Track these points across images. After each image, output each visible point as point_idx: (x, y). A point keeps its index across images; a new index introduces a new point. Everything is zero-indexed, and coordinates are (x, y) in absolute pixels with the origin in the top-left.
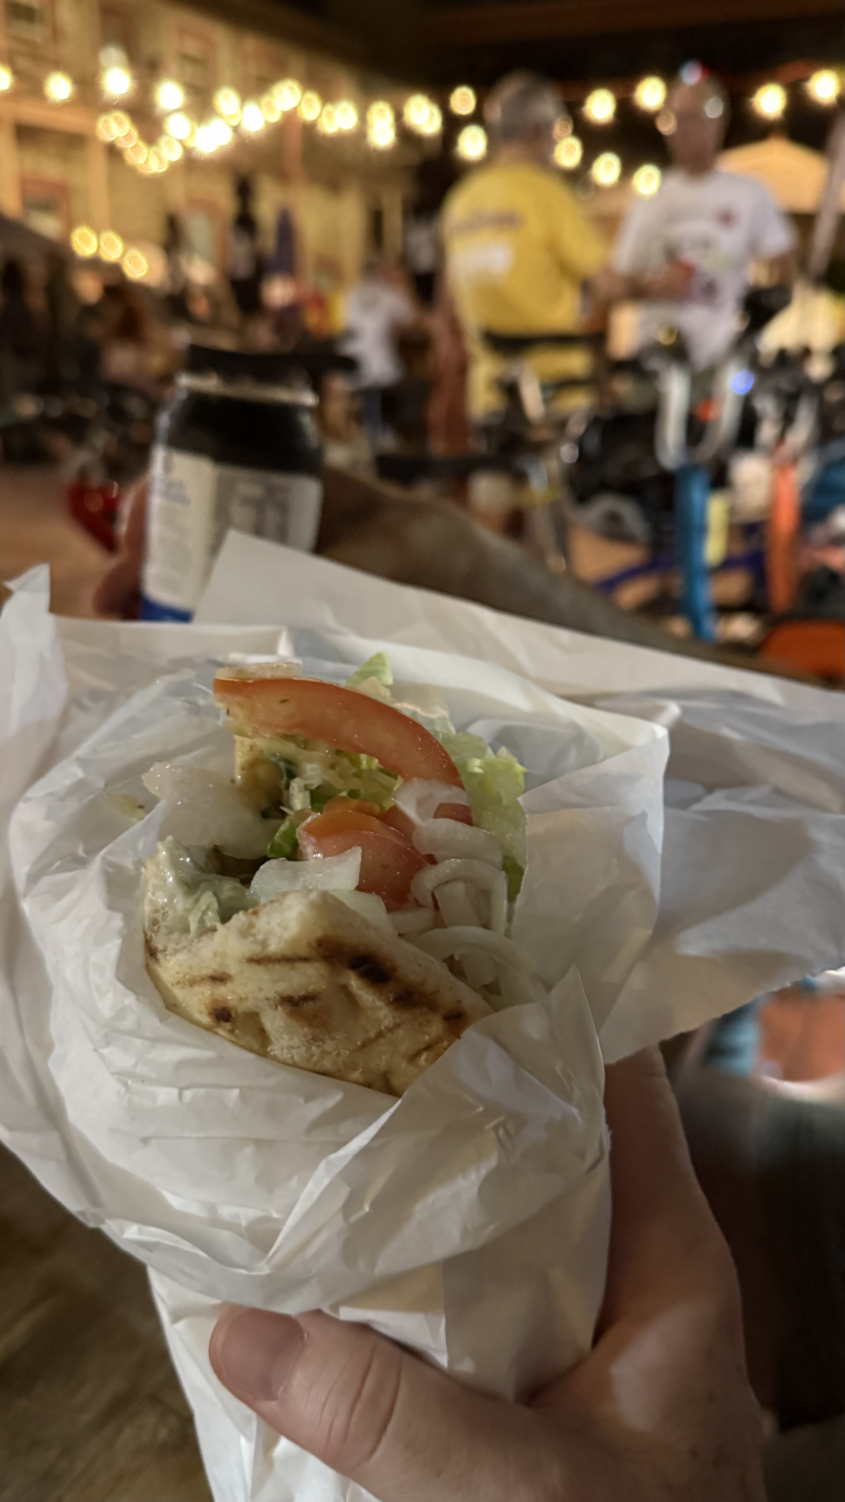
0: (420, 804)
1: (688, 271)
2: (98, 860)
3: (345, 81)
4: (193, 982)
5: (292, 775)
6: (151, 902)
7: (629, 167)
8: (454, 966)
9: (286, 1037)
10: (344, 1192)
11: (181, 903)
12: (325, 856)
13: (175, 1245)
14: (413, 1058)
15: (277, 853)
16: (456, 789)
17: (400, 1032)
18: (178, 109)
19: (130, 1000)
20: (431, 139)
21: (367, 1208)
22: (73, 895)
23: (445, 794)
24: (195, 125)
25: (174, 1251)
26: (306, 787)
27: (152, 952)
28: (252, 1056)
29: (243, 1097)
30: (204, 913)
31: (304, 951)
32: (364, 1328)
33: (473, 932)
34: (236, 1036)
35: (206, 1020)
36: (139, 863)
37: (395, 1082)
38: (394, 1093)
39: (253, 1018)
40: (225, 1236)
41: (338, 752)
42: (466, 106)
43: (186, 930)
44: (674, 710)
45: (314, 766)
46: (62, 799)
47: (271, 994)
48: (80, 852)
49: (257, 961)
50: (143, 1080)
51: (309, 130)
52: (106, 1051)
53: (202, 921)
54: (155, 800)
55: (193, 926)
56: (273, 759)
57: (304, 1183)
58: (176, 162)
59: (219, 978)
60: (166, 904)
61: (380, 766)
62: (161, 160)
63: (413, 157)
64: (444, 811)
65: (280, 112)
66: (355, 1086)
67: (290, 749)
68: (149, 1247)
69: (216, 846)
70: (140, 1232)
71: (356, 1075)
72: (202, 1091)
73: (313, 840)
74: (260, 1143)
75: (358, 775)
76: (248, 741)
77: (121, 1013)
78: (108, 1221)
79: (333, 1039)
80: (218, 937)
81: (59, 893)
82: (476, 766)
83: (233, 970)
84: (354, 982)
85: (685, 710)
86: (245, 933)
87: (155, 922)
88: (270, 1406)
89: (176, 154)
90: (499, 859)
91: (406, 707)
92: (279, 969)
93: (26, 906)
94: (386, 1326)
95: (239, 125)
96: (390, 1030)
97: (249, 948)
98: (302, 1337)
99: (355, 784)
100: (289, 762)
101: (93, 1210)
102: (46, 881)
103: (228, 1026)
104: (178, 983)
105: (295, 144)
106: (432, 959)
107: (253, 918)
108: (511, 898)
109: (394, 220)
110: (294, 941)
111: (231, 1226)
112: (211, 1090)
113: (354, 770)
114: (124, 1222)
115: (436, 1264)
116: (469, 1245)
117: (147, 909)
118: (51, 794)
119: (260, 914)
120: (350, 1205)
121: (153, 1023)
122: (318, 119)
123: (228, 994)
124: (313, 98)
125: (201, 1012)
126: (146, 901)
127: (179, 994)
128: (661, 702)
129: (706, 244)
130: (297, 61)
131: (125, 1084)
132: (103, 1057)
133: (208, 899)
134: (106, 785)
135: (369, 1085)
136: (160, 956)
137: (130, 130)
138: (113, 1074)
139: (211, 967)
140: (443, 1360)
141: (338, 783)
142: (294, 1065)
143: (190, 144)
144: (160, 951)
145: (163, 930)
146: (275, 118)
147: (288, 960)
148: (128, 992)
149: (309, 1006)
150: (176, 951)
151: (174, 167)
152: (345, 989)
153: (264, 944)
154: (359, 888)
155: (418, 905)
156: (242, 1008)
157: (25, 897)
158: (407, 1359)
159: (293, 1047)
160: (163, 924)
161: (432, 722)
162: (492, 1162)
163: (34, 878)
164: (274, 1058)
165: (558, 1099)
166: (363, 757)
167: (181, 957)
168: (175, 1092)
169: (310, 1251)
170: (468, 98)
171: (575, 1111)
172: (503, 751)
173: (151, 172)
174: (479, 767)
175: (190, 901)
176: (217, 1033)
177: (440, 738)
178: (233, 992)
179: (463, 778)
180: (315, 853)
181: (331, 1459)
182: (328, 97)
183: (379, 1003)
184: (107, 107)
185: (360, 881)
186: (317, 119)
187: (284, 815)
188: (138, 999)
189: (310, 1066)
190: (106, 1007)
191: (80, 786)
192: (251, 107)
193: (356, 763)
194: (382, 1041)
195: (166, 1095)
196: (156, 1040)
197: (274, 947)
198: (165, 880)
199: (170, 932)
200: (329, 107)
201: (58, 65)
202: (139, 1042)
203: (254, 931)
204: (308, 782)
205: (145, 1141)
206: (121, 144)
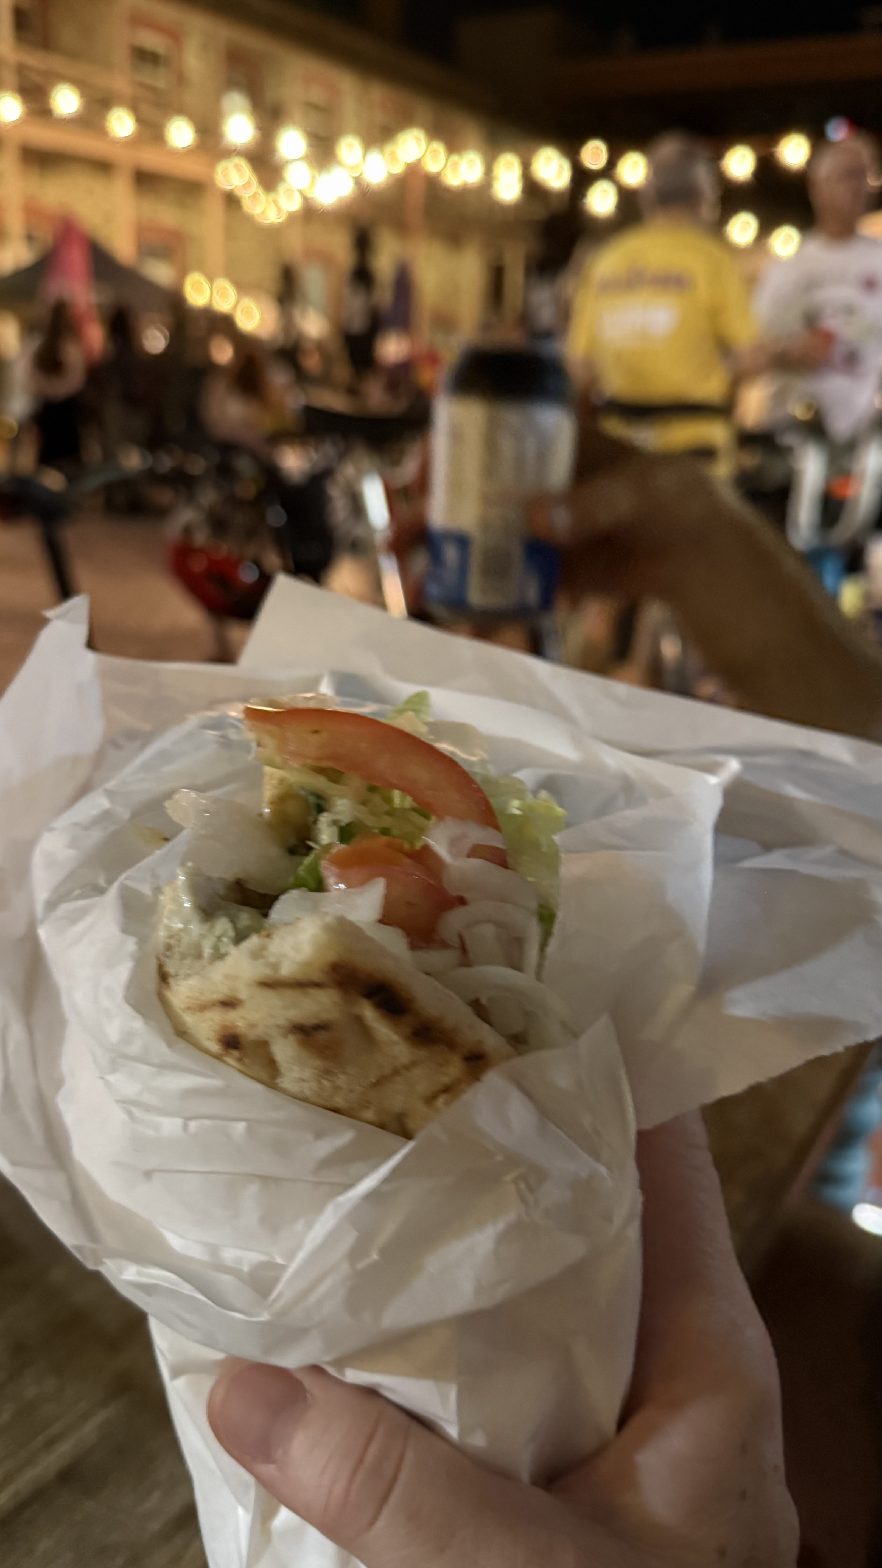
0: (453, 843)
1: (828, 338)
2: (116, 885)
3: (472, 131)
4: (203, 1008)
5: (320, 809)
6: (168, 928)
7: (766, 228)
8: (479, 1009)
9: (297, 1068)
10: (350, 1237)
11: (196, 928)
12: (348, 886)
13: (173, 1287)
14: (430, 1099)
15: (299, 884)
16: (492, 831)
17: (417, 1072)
18: (300, 158)
19: (138, 1024)
20: (560, 195)
21: (375, 1256)
22: (89, 920)
23: (479, 835)
24: (316, 173)
25: (173, 1294)
26: (335, 822)
27: (164, 977)
28: (259, 1087)
29: (250, 1131)
30: (219, 938)
31: (317, 976)
32: (371, 1392)
33: (500, 973)
34: (244, 1064)
35: (215, 1047)
36: (158, 890)
37: (411, 1125)
38: (407, 1135)
39: (263, 1045)
40: (226, 1281)
41: (372, 789)
42: (596, 161)
43: (199, 956)
44: (734, 765)
45: (345, 801)
46: (86, 828)
47: (282, 1022)
48: (102, 882)
49: (270, 984)
50: (148, 1108)
51: (433, 184)
52: (111, 1078)
53: (216, 948)
54: (179, 829)
55: (207, 951)
56: (303, 793)
57: (310, 1226)
58: (293, 212)
59: (229, 1004)
60: (181, 930)
61: (415, 805)
62: (279, 210)
63: (539, 213)
64: (476, 852)
65: (404, 163)
66: (367, 1125)
67: (320, 783)
68: (148, 1289)
69: (239, 879)
70: (139, 1274)
71: (369, 1114)
72: (207, 1122)
73: (335, 869)
74: (265, 1180)
75: (391, 813)
76: (279, 773)
77: (128, 1037)
78: (107, 1261)
79: (345, 1073)
80: (229, 961)
81: (74, 918)
82: (515, 807)
83: (243, 993)
84: (369, 1013)
85: (746, 767)
86: (257, 955)
87: (169, 948)
88: (269, 1470)
89: (294, 205)
90: (534, 905)
91: (444, 747)
92: (290, 995)
93: (43, 933)
94: (393, 1391)
95: (361, 175)
96: (407, 1068)
97: (260, 970)
98: (305, 1398)
99: (387, 822)
100: (319, 796)
101: (90, 1245)
102: (65, 908)
103: (236, 1053)
104: (189, 1008)
105: (417, 195)
106: (453, 995)
107: (267, 940)
108: (543, 945)
109: (515, 276)
110: (307, 964)
111: (234, 1272)
112: (218, 1122)
113: (387, 808)
114: (124, 1263)
115: (446, 1323)
116: (485, 1303)
117: (162, 934)
118: (76, 824)
119: (274, 936)
120: (356, 1252)
121: (160, 1049)
122: (443, 171)
123: (238, 1020)
124: (439, 147)
125: (208, 1039)
126: (161, 927)
127: (189, 1020)
128: (720, 758)
129: (849, 310)
130: (423, 108)
131: (130, 1114)
132: (108, 1084)
133: (223, 925)
134: (134, 815)
135: (382, 1126)
136: (171, 981)
137: (250, 178)
138: (118, 1101)
139: (222, 991)
140: (453, 1431)
141: (370, 821)
142: (305, 1100)
143: (309, 195)
144: (173, 976)
145: (177, 956)
146: (398, 169)
147: (300, 985)
148: (136, 1015)
149: (322, 1036)
150: (188, 976)
151: (292, 218)
152: (359, 1020)
153: (275, 967)
154: (381, 921)
155: (444, 945)
156: (252, 1035)
157: (42, 922)
158: (414, 1425)
159: (304, 1080)
160: (176, 949)
161: (472, 764)
162: (510, 1217)
163: (52, 905)
164: (284, 1091)
165: (586, 1156)
166: (396, 795)
167: (192, 982)
168: (179, 1122)
169: (313, 1299)
170: (600, 152)
171: (603, 1170)
172: (544, 794)
173: (267, 222)
174: (518, 808)
175: (206, 927)
176: (225, 1062)
177: (478, 779)
178: (243, 1018)
179: (501, 822)
180: (337, 884)
181: (330, 1530)
182: (453, 147)
183: (395, 1038)
184: (228, 153)
185: (384, 916)
186: (441, 171)
187: (310, 849)
188: (146, 1023)
189: (322, 1102)
190: (113, 1031)
191: (105, 816)
192: (375, 156)
193: (388, 800)
194: (398, 1079)
195: (170, 1126)
196: (164, 1067)
197: (286, 970)
198: (181, 905)
199: (183, 957)
200: (455, 158)
201: (181, 110)
202: (145, 1068)
203: (265, 953)
204: (337, 817)
205: (148, 1174)
206: (239, 193)
